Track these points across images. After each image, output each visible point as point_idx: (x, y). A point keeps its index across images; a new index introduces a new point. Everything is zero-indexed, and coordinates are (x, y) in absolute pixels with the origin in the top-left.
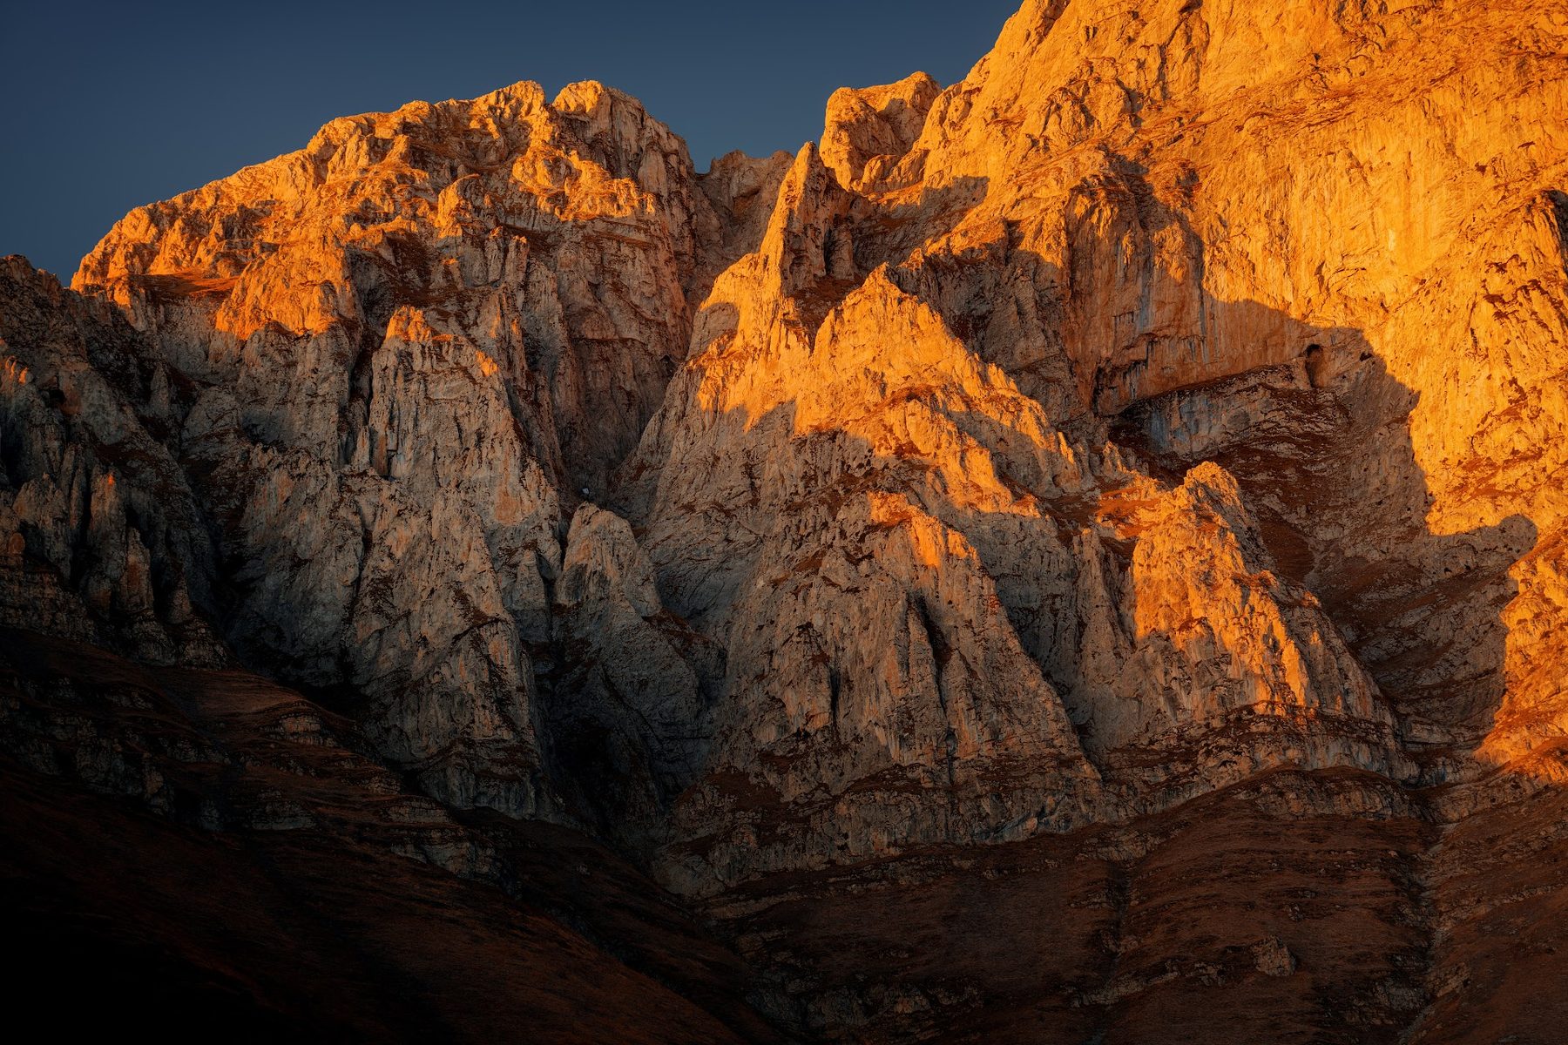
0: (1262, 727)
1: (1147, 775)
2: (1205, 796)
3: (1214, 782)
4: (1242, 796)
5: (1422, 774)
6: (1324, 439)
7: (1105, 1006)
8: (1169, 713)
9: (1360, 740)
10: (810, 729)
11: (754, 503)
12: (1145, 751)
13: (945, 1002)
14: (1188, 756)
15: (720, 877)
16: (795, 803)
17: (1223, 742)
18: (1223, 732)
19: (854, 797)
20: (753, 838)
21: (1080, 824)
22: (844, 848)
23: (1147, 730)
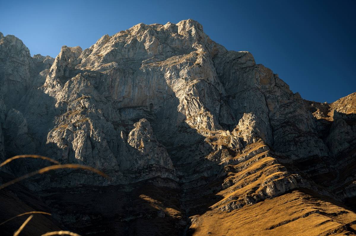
0: (154, 168)
1: (131, 176)
2: (143, 181)
3: (144, 178)
4: (150, 182)
5: (180, 181)
6: (153, 120)
7: (127, 221)
8: (136, 164)
9: (171, 173)
10: (63, 159)
11: (47, 114)
12: (130, 171)
13: (94, 218)
14: (140, 173)
15: (41, 188)
16: (59, 174)
17: (147, 171)
18: (147, 169)
19: (73, 174)
20: (49, 180)
21: (118, 184)
22: (69, 184)
23: (131, 167)
